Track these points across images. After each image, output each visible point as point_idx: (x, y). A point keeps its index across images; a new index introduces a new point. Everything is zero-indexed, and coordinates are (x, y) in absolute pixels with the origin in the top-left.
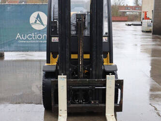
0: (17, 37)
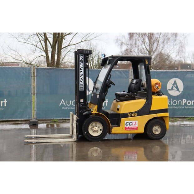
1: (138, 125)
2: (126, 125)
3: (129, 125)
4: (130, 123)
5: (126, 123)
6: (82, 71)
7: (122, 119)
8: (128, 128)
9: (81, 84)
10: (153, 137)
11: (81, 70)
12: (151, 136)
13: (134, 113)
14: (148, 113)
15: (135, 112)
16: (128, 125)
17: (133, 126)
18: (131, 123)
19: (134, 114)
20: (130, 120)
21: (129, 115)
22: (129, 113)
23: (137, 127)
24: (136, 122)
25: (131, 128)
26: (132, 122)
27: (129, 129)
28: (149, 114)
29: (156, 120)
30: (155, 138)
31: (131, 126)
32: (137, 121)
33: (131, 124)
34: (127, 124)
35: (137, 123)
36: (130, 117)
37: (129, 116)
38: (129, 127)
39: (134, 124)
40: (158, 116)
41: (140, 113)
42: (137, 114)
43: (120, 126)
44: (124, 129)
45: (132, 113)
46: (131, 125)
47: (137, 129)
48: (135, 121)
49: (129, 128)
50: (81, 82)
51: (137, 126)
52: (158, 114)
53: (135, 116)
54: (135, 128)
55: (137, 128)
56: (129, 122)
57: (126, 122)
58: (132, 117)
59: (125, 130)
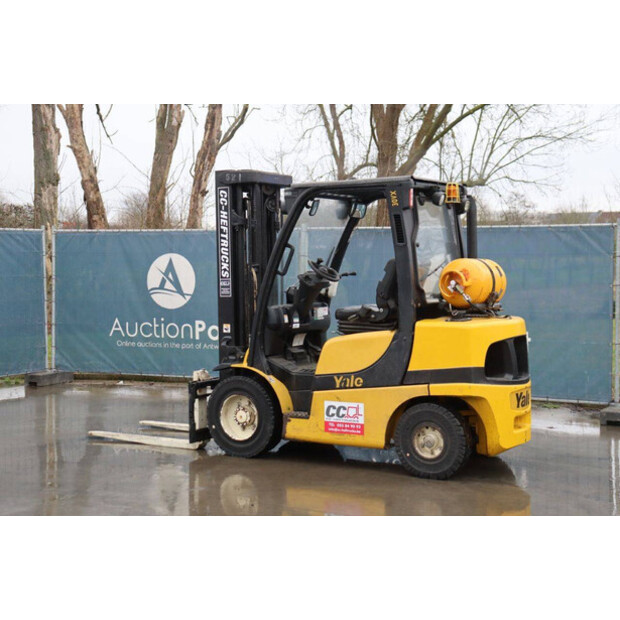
0: (114, 329)
1: (365, 419)
2: (328, 414)
3: (335, 417)
4: (340, 408)
5: (329, 408)
6: (226, 236)
7: (315, 392)
8: (333, 425)
9: (224, 276)
10: (416, 468)
11: (223, 235)
12: (410, 463)
13: (353, 377)
14: (399, 379)
15: (357, 374)
16: (333, 415)
17: (349, 420)
18: (344, 408)
19: (352, 381)
20: (338, 399)
21: (338, 382)
22: (338, 375)
23: (362, 426)
24: (357, 409)
25: (344, 428)
26: (346, 405)
27: (336, 430)
28: (402, 384)
29: (425, 407)
30: (422, 470)
31: (342, 420)
32: (361, 406)
33: (342, 412)
34: (332, 411)
35: (361, 411)
36: (340, 388)
37: (338, 386)
38: (335, 423)
39: (352, 412)
40: (432, 394)
41: (373, 377)
42: (362, 381)
43: (311, 417)
44: (323, 428)
45: (347, 375)
46: (343, 416)
47: (362, 433)
48: (355, 405)
49: (336, 427)
50: (225, 270)
51: (361, 420)
52: (431, 386)
53: (355, 387)
54: (355, 429)
55: (362, 429)
56: (337, 404)
57: (327, 404)
58: (346, 388)
59: (326, 430)
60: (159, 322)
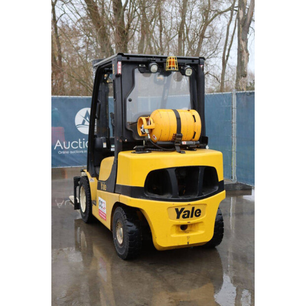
2: (99, 205)
3: (101, 207)
5: (99, 201)
8: (100, 212)
10: (116, 248)
14: (113, 189)
18: (102, 203)
20: (101, 197)
21: (102, 186)
23: (106, 215)
25: (102, 215)
28: (114, 192)
29: (119, 209)
30: (118, 251)
31: (102, 209)
35: (105, 206)
36: (102, 190)
40: (120, 201)
41: (108, 185)
42: (106, 187)
43: (96, 205)
44: (98, 213)
47: (106, 220)
51: (105, 212)
52: (120, 196)
54: (104, 216)
55: (106, 217)
56: (101, 200)
57: (99, 198)
60: (82, 141)
